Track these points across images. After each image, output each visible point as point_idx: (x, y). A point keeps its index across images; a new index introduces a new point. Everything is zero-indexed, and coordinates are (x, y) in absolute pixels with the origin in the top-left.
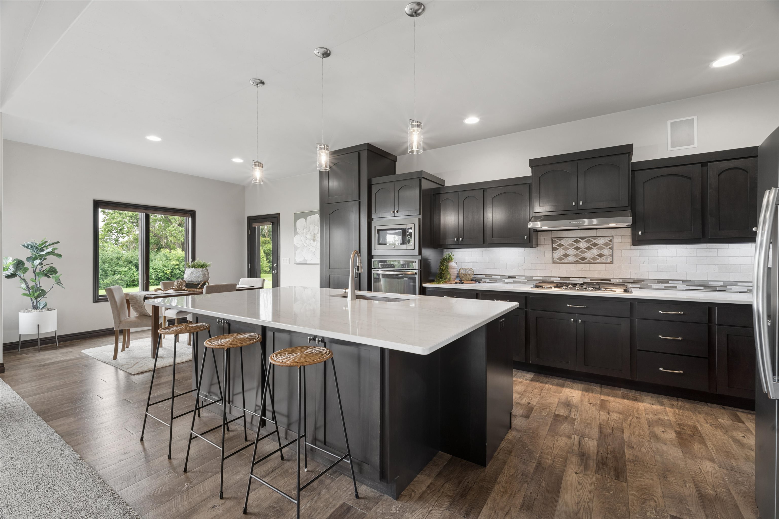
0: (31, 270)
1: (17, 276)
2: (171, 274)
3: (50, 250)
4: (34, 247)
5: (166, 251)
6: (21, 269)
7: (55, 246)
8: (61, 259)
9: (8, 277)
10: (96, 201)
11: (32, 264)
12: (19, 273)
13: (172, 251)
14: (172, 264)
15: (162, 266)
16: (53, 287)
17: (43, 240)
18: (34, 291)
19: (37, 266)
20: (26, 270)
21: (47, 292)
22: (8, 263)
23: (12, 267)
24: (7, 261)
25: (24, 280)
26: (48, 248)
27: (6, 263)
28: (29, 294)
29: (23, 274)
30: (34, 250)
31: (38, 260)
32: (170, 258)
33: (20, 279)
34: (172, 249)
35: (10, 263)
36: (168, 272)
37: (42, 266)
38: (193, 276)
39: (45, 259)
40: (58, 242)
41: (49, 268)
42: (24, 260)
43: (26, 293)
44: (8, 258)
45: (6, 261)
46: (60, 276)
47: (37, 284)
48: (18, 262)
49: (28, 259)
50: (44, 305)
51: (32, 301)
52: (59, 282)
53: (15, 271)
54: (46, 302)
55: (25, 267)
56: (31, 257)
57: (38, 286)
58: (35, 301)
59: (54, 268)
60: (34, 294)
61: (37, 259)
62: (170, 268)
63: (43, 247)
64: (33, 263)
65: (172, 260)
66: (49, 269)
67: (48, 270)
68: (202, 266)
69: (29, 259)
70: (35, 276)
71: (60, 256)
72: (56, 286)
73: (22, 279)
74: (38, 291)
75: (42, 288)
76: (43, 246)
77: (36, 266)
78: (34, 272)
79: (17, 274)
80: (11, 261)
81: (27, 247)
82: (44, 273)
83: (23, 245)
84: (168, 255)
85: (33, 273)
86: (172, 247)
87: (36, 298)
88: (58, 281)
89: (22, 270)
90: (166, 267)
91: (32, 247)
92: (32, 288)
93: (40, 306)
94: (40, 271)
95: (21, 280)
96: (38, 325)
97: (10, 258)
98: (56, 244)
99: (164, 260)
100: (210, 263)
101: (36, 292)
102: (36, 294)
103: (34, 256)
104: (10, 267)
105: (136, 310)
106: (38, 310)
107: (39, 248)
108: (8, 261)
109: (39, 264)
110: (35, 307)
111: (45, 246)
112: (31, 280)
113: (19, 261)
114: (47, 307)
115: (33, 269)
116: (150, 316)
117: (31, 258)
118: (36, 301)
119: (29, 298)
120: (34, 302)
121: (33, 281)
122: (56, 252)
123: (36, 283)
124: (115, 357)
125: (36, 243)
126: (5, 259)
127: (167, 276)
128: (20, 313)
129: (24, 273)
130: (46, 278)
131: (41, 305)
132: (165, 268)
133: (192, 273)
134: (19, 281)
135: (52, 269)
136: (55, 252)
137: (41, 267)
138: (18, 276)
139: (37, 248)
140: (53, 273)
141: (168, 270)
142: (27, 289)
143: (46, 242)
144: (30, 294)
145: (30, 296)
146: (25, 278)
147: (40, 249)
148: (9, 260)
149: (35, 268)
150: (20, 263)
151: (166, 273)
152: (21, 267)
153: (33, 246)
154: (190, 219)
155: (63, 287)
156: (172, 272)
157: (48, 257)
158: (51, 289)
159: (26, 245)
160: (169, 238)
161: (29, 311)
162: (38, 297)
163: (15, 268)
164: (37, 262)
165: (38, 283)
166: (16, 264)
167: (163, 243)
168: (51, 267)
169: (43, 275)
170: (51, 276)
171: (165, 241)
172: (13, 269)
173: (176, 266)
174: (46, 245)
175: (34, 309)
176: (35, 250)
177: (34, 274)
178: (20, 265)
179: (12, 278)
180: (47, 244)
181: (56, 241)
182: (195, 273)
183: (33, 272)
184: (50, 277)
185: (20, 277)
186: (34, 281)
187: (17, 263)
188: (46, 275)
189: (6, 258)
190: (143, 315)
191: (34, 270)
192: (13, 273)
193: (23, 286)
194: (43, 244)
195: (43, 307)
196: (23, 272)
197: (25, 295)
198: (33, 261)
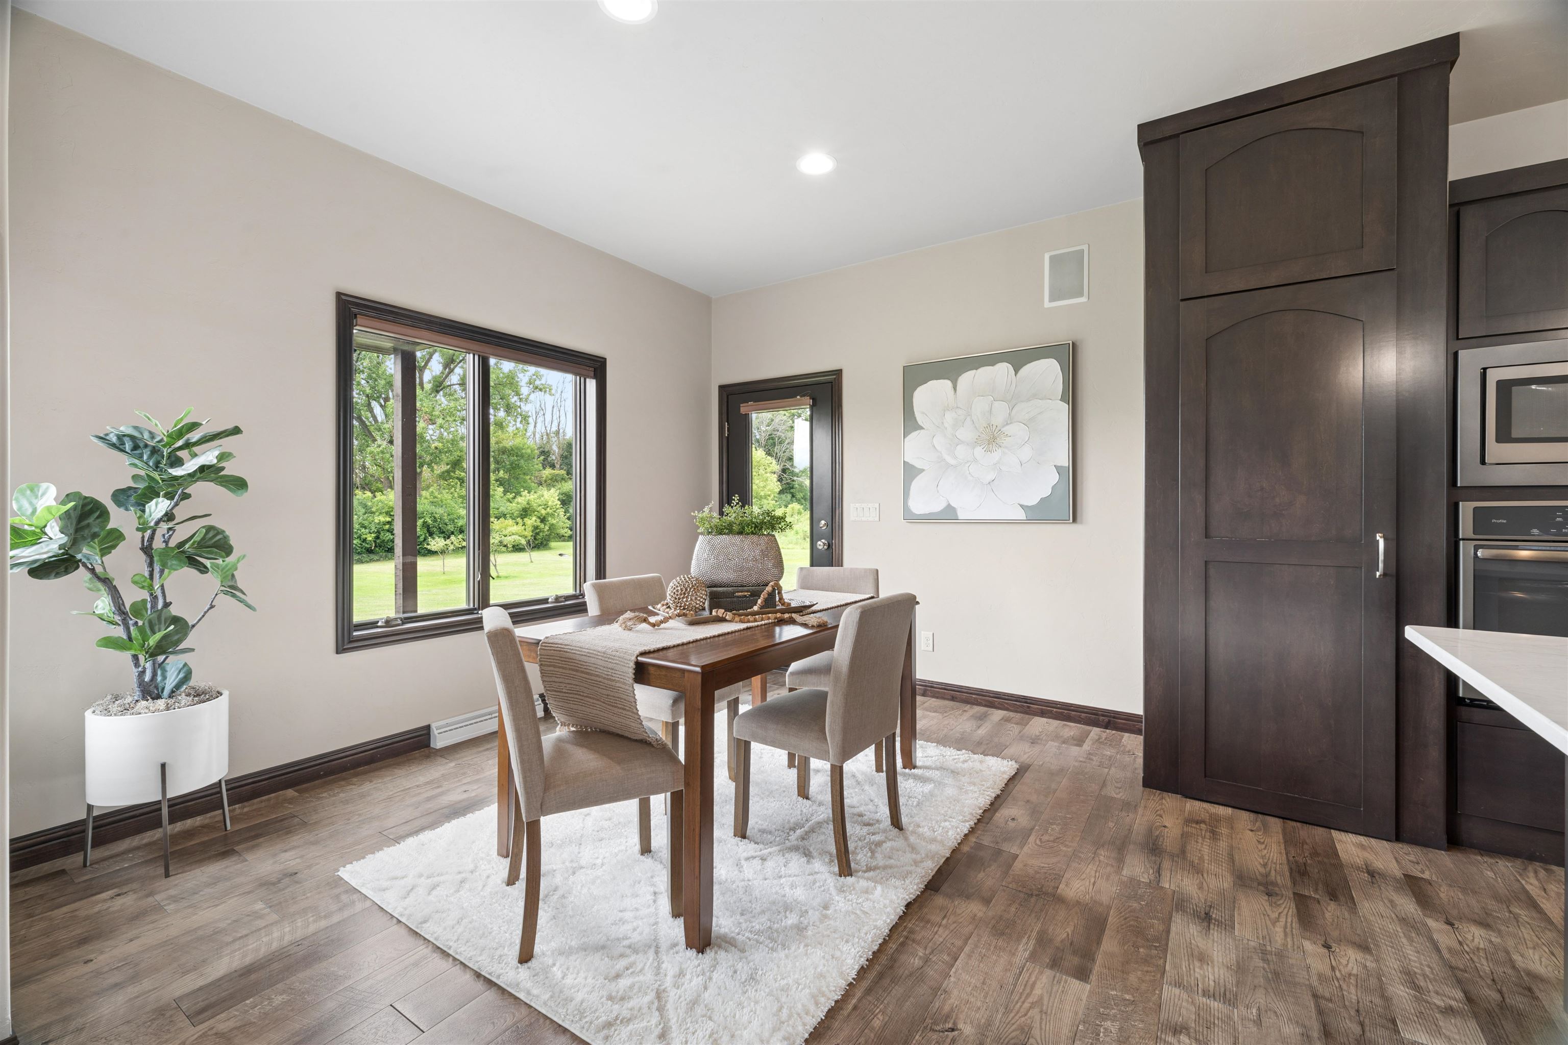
0: (133, 538)
1: (78, 567)
2: (375, 542)
3: (208, 457)
4: (146, 446)
5: (364, 496)
6: (94, 536)
7: (228, 444)
8: (246, 496)
9: (40, 570)
10: (344, 297)
11: (139, 518)
12: (86, 552)
14: (377, 521)
16: (212, 607)
17: (182, 419)
18: (147, 624)
19: (157, 523)
20: (116, 537)
21: (193, 626)
22: (38, 511)
23: (57, 529)
24: (34, 501)
25: (106, 581)
26: (196, 455)
27: (30, 511)
28: (125, 637)
29: (102, 556)
30: (145, 457)
31: (161, 499)
32: (374, 510)
33: (89, 575)
35: (49, 509)
36: (370, 538)
37: (171, 525)
38: (726, 562)
39: (185, 496)
40: (236, 431)
41: (204, 530)
42: (106, 500)
43: (116, 635)
44: (39, 487)
45: (31, 503)
46: (238, 561)
47: (154, 598)
48: (84, 506)
49: (121, 496)
50: (181, 675)
51: (137, 665)
52: (232, 588)
53: (69, 545)
54: (185, 665)
55: (109, 527)
56: (130, 488)
57: (160, 605)
58: (149, 665)
59: (219, 532)
60: (145, 639)
61: (158, 495)
62: (373, 529)
63: (180, 448)
64: (144, 511)
65: (377, 514)
66: (202, 535)
67: (197, 538)
68: (759, 527)
69: (122, 498)
70: (151, 564)
71: (239, 484)
72: (225, 601)
73: (99, 578)
74: (160, 623)
75: (174, 611)
76: (180, 443)
77: (152, 524)
78: (147, 550)
79: (79, 557)
80: (54, 503)
81: (118, 446)
82: (183, 552)
83: (101, 438)
84: (370, 504)
85: (141, 552)
87: (152, 654)
88: (230, 583)
89: (96, 540)
90: (365, 528)
91: (136, 447)
92: (138, 609)
93: (167, 681)
94: (166, 542)
95: (95, 580)
96: (163, 766)
97: (47, 488)
98: (228, 436)
101: (154, 633)
102: (153, 641)
103: (141, 486)
104: (47, 530)
106: (161, 703)
107: (166, 452)
108: (41, 502)
109: (166, 514)
110: (150, 691)
111: (188, 445)
112: (134, 582)
113: (89, 504)
114: (192, 683)
115: (143, 537)
117: (132, 492)
118: (154, 664)
119: (127, 656)
120: (143, 672)
121: (143, 587)
122: (230, 469)
123: (151, 595)
125: (150, 433)
126: (28, 492)
127: (366, 545)
128: (88, 714)
129: (105, 552)
130: (189, 572)
131: (168, 674)
132: (363, 530)
133: (721, 552)
134: (87, 585)
135: (211, 534)
136: (223, 469)
137: (170, 529)
138: (81, 568)
139: (154, 451)
140: (216, 554)
141: (370, 533)
142: (118, 618)
143: (194, 426)
144: (130, 639)
145: (130, 649)
146: (111, 574)
147: (170, 455)
148: (45, 498)
149: (149, 532)
150: (91, 512)
151: (365, 540)
152: (96, 530)
153: (141, 445)
154: (591, 385)
155: (249, 606)
156: (377, 537)
157: (199, 489)
158: (206, 613)
159: (114, 440)
161: (126, 710)
162: (162, 648)
163: (72, 531)
164: (158, 507)
165: (159, 593)
166: (72, 515)
168: (210, 529)
169: (180, 561)
170: (208, 563)
172: (63, 539)
173: (385, 525)
174: (194, 440)
175: (144, 698)
176: (150, 457)
177: (143, 557)
178: (91, 520)
179: (58, 575)
180: (195, 436)
181: (230, 426)
182: (731, 552)
183: (142, 549)
184: (205, 567)
185: (93, 571)
186: (145, 584)
187: (79, 512)
188: (192, 562)
189: (32, 490)
191: (146, 539)
192: (63, 554)
193: (104, 604)
194: (180, 434)
195: (178, 686)
196: (101, 550)
197: (110, 643)
198: (141, 505)
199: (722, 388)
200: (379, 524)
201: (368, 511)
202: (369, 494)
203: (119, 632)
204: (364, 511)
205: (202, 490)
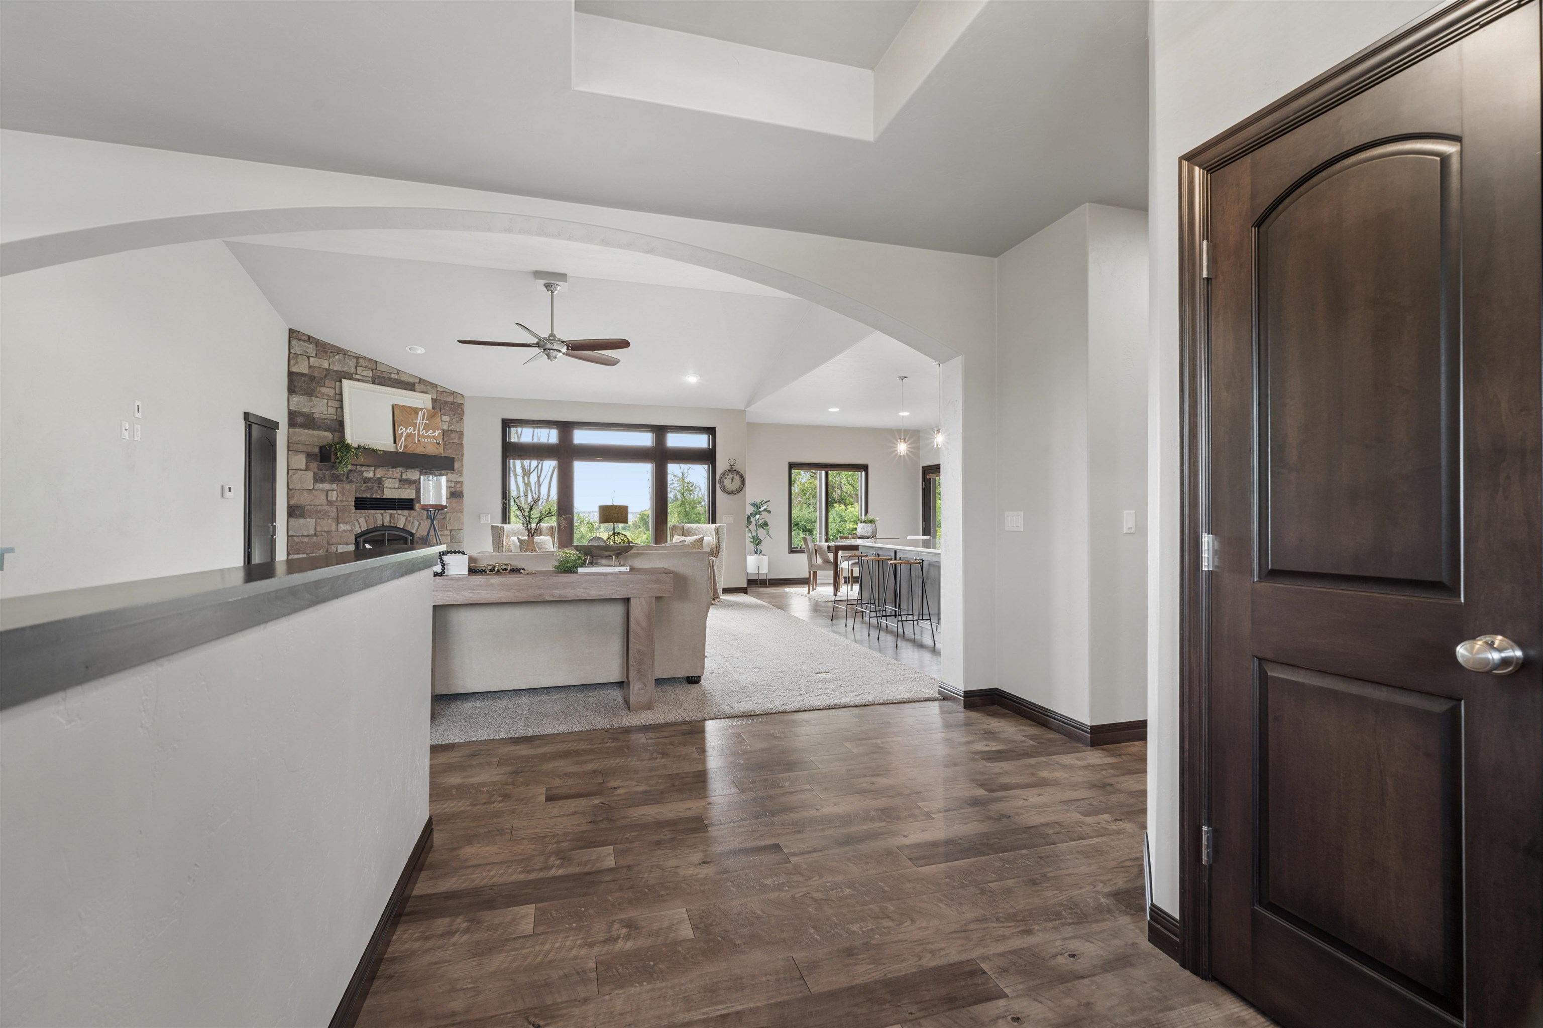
0: (754, 523)
3: (765, 507)
5: (840, 508)
7: (767, 504)
8: (771, 515)
10: (789, 463)
11: (755, 519)
13: (849, 507)
14: (848, 528)
15: (835, 531)
16: (765, 537)
17: (761, 499)
18: (756, 539)
19: (757, 520)
20: (751, 523)
21: (763, 541)
25: (750, 531)
32: (846, 519)
34: (848, 505)
37: (760, 520)
38: (864, 530)
39: (762, 515)
46: (770, 528)
50: (761, 551)
51: (754, 547)
52: (769, 533)
54: (762, 549)
57: (758, 536)
59: (766, 522)
60: (755, 542)
65: (848, 522)
66: (764, 522)
68: (871, 522)
70: (756, 528)
71: (769, 512)
72: (767, 536)
74: (758, 540)
75: (760, 538)
84: (843, 514)
86: (848, 502)
92: (755, 537)
94: (759, 524)
96: (758, 566)
98: (768, 502)
99: (837, 522)
100: (878, 519)
102: (757, 542)
105: (821, 558)
106: (757, 555)
109: (759, 518)
110: (756, 553)
111: (762, 505)
114: (763, 553)
116: (831, 563)
118: (757, 547)
119: (753, 545)
120: (755, 549)
121: (755, 532)
123: (756, 534)
124: (809, 593)
128: (747, 557)
130: (762, 530)
131: (759, 551)
133: (863, 528)
136: (767, 509)
140: (766, 526)
142: (752, 538)
143: (763, 501)
145: (753, 543)
147: (760, 507)
154: (864, 473)
155: (772, 538)
160: (844, 489)
161: (752, 556)
162: (757, 545)
164: (757, 517)
165: (758, 533)
167: (837, 495)
169: (760, 527)
171: (839, 492)
173: (853, 530)
174: (763, 503)
177: (755, 526)
181: (768, 500)
182: (865, 527)
184: (764, 529)
188: (762, 527)
190: (826, 561)
191: (756, 523)
193: (750, 535)
194: (761, 503)
195: (760, 553)
197: (751, 542)
198: (755, 516)
199: (923, 467)
200: (849, 530)
201: (843, 520)
202: (843, 507)
203: (752, 540)
204: (839, 519)
205: (764, 513)
